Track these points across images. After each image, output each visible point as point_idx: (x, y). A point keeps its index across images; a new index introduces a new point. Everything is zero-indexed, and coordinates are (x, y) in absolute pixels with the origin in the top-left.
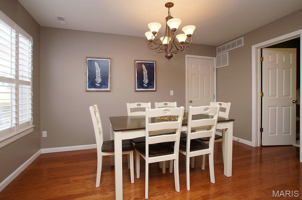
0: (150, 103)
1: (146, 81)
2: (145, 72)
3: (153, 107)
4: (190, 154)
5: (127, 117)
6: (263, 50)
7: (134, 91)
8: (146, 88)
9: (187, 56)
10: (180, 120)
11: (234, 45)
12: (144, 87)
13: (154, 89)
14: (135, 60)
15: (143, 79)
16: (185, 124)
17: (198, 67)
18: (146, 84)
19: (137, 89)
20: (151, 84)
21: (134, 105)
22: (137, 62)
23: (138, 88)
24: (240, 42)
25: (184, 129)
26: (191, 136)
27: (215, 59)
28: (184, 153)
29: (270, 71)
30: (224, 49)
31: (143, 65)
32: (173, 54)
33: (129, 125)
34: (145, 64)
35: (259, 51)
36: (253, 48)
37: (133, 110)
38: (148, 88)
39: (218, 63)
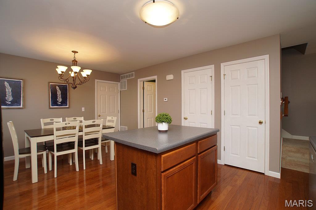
0: (61, 118)
1: (60, 99)
2: (59, 93)
3: (64, 120)
4: (85, 149)
5: (41, 129)
6: (144, 82)
7: (48, 108)
8: (60, 105)
9: (96, 80)
10: (77, 128)
11: (130, 76)
12: (58, 105)
13: (68, 106)
14: (49, 83)
15: (57, 98)
16: (81, 130)
17: (106, 90)
18: (60, 103)
19: (51, 107)
20: (64, 102)
21: (48, 120)
22: (51, 84)
23: (52, 105)
24: (132, 75)
25: (81, 134)
26: (85, 138)
27: (119, 84)
28: (81, 148)
29: (148, 96)
30: (124, 77)
31: (57, 87)
32: (77, 85)
33: (42, 134)
34: (59, 86)
35: (142, 83)
36: (139, 80)
37: (46, 124)
38: (61, 106)
39: (121, 87)
